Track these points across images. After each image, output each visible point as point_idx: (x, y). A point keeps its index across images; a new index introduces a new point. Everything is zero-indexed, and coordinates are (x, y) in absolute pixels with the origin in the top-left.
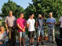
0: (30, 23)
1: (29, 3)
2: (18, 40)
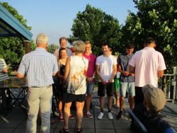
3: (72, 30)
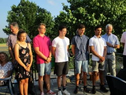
2: (38, 80)
3: (7, 21)
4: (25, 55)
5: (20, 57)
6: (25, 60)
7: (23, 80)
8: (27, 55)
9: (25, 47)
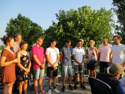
0: (50, 54)
1: (53, 21)
4: (25, 61)
5: (21, 63)
6: (26, 65)
7: (23, 82)
8: (27, 61)
9: (25, 55)
